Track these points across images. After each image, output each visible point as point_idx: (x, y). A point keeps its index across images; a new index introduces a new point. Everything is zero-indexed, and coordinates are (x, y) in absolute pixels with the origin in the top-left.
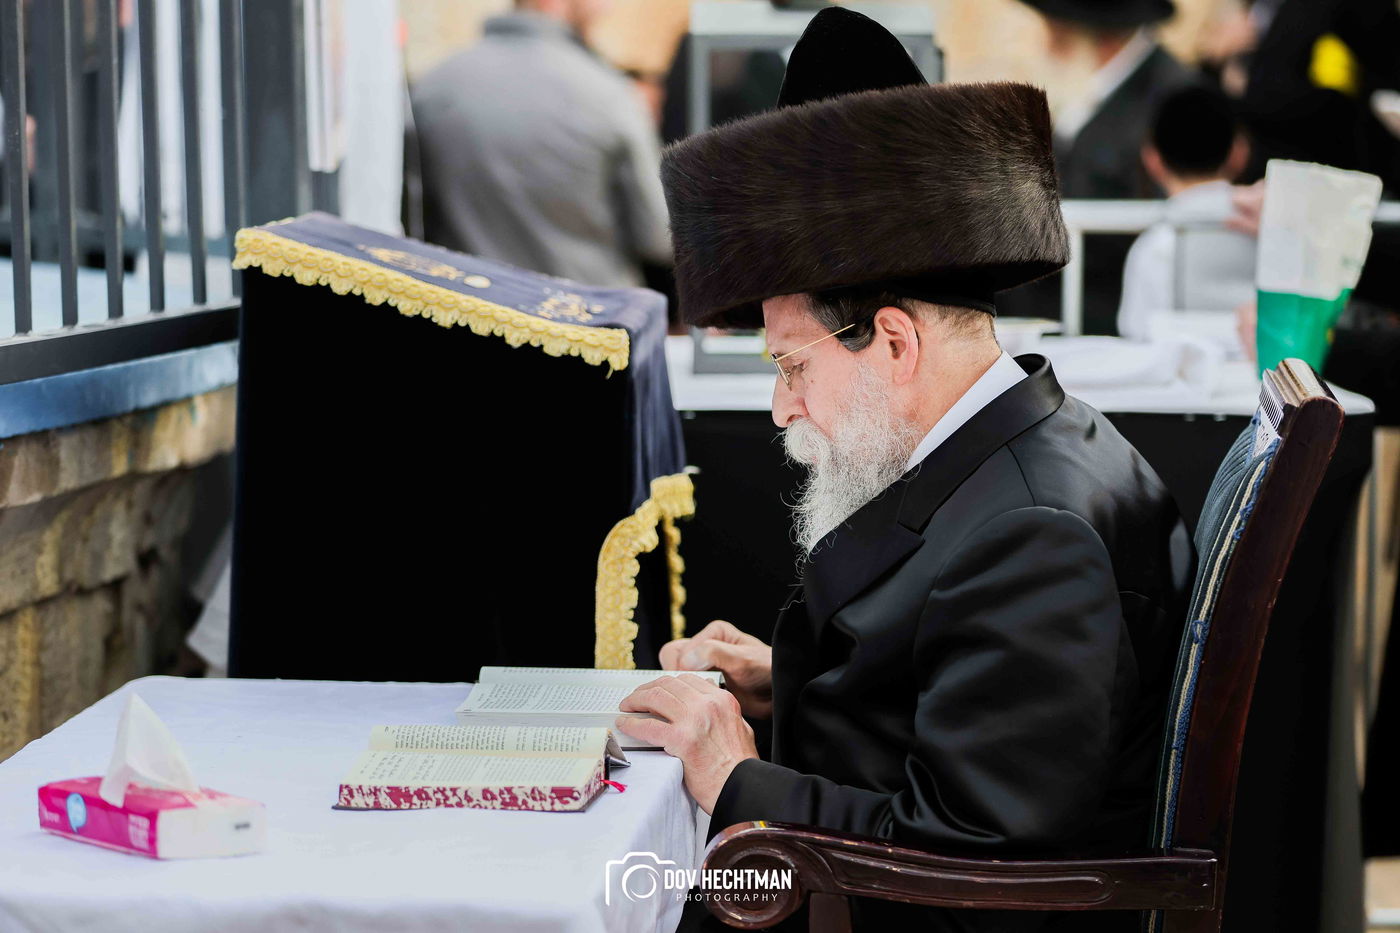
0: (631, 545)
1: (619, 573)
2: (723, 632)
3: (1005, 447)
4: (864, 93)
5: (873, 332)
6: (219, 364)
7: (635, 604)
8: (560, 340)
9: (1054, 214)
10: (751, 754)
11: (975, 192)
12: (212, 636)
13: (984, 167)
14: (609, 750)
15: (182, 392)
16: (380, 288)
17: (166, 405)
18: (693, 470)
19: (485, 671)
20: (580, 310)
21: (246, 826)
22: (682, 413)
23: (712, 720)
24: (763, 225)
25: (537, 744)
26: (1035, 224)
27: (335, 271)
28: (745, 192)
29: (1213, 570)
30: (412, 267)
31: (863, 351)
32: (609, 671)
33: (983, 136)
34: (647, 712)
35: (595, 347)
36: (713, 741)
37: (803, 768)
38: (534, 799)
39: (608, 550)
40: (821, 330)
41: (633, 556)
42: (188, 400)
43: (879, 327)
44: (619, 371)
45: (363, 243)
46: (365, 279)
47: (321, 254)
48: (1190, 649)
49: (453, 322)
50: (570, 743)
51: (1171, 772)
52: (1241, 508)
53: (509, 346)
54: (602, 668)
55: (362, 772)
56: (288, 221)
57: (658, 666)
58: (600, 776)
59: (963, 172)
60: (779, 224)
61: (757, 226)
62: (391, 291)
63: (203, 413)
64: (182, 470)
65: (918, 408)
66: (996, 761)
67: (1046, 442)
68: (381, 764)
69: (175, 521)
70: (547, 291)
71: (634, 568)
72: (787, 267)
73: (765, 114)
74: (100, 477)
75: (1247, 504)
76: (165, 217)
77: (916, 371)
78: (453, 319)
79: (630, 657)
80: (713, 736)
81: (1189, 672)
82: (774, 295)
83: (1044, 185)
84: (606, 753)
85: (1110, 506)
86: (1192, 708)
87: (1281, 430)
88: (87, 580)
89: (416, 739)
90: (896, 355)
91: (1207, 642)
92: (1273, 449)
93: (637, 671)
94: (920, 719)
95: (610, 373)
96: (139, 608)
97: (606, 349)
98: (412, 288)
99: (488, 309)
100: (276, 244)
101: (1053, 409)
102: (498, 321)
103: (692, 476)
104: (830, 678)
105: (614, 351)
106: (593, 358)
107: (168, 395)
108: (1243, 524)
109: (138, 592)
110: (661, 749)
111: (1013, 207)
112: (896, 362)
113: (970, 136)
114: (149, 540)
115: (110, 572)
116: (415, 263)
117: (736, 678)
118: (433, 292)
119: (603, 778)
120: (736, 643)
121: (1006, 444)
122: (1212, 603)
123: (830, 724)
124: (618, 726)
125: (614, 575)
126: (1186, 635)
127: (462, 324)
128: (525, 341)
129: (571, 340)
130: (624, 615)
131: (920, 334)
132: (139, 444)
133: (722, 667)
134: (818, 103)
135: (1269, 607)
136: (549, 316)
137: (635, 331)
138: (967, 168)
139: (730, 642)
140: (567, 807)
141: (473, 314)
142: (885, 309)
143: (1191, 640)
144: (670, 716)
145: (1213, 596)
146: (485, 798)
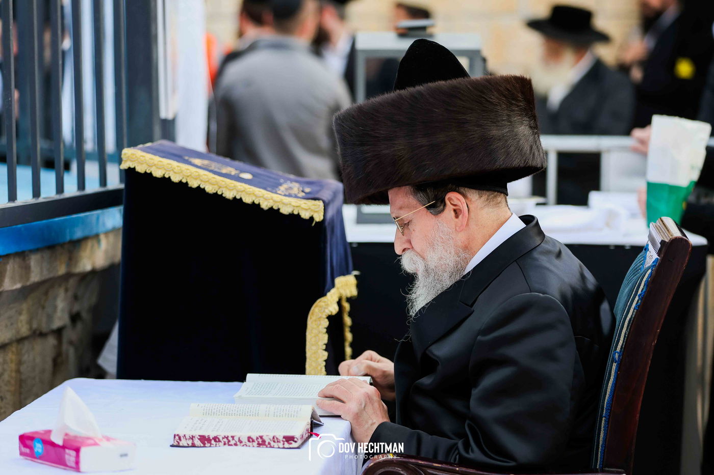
0: (324, 311)
1: (318, 326)
2: (372, 356)
3: (515, 262)
4: (437, 83)
5: (445, 205)
6: (113, 218)
7: (326, 341)
8: (288, 206)
9: (537, 142)
10: (386, 420)
11: (495, 132)
12: (109, 358)
13: (499, 119)
14: (313, 417)
15: (94, 232)
16: (196, 179)
17: (85, 239)
18: (356, 273)
19: (249, 376)
20: (299, 190)
21: (126, 455)
22: (351, 244)
23: (366, 401)
24: (387, 152)
25: (276, 414)
26: (527, 148)
27: (173, 170)
28: (377, 135)
29: (624, 325)
30: (212, 168)
31: (440, 215)
32: (313, 376)
33: (498, 103)
34: (332, 397)
35: (306, 210)
36: (366, 412)
37: (413, 426)
38: (274, 442)
39: (313, 314)
40: (418, 204)
41: (325, 317)
42: (97, 236)
43: (448, 202)
44: (319, 222)
45: (187, 156)
46: (189, 174)
47: (166, 161)
48: (612, 366)
49: (234, 196)
50: (293, 413)
51: (602, 429)
52: (638, 294)
53: (262, 209)
54: (309, 374)
55: (186, 427)
56: (149, 144)
57: (338, 374)
58: (308, 430)
59: (488, 122)
60: (395, 151)
61: (384, 152)
62: (202, 181)
63: (104, 243)
64: (94, 272)
65: (469, 244)
66: (512, 424)
67: (536, 259)
68: (196, 423)
69: (90, 298)
70: (282, 181)
71: (326, 323)
72: (399, 173)
73: (386, 94)
74: (51, 275)
75: (642, 291)
76: (86, 142)
77: (467, 225)
78: (233, 195)
79: (324, 369)
80: (366, 410)
81: (611, 377)
82: (393, 188)
83: (531, 127)
84: (311, 418)
85: (569, 293)
86: (613, 396)
87: (659, 254)
88: (45, 329)
89: (213, 411)
90: (457, 217)
91: (621, 362)
92: (655, 263)
93: (327, 376)
94: (473, 402)
95: (314, 223)
96: (71, 343)
97: (312, 210)
98: (213, 179)
99: (251, 190)
100: (142, 156)
101: (539, 242)
102: (256, 196)
103: (356, 276)
104: (426, 381)
105: (316, 212)
106: (305, 215)
107: (87, 233)
108: (640, 301)
109: (71, 335)
110: (339, 417)
111: (515, 139)
112: (457, 220)
113: (491, 103)
114: (76, 308)
115: (56, 324)
116: (214, 166)
117: (378, 380)
118: (223, 181)
119: (309, 431)
120: (378, 362)
121: (515, 261)
122: (623, 342)
123: (427, 403)
124: (318, 405)
125: (315, 326)
126: (610, 359)
127: (238, 197)
128: (270, 207)
129: (294, 206)
130: (320, 347)
131: (469, 205)
132: (72, 259)
133: (371, 374)
134: (413, 88)
135: (653, 344)
136: (283, 194)
137: (327, 201)
138: (490, 120)
139: (375, 361)
140: (291, 446)
141: (243, 193)
142: (451, 193)
143: (613, 360)
144: (344, 400)
145: (624, 339)
146: (249, 441)
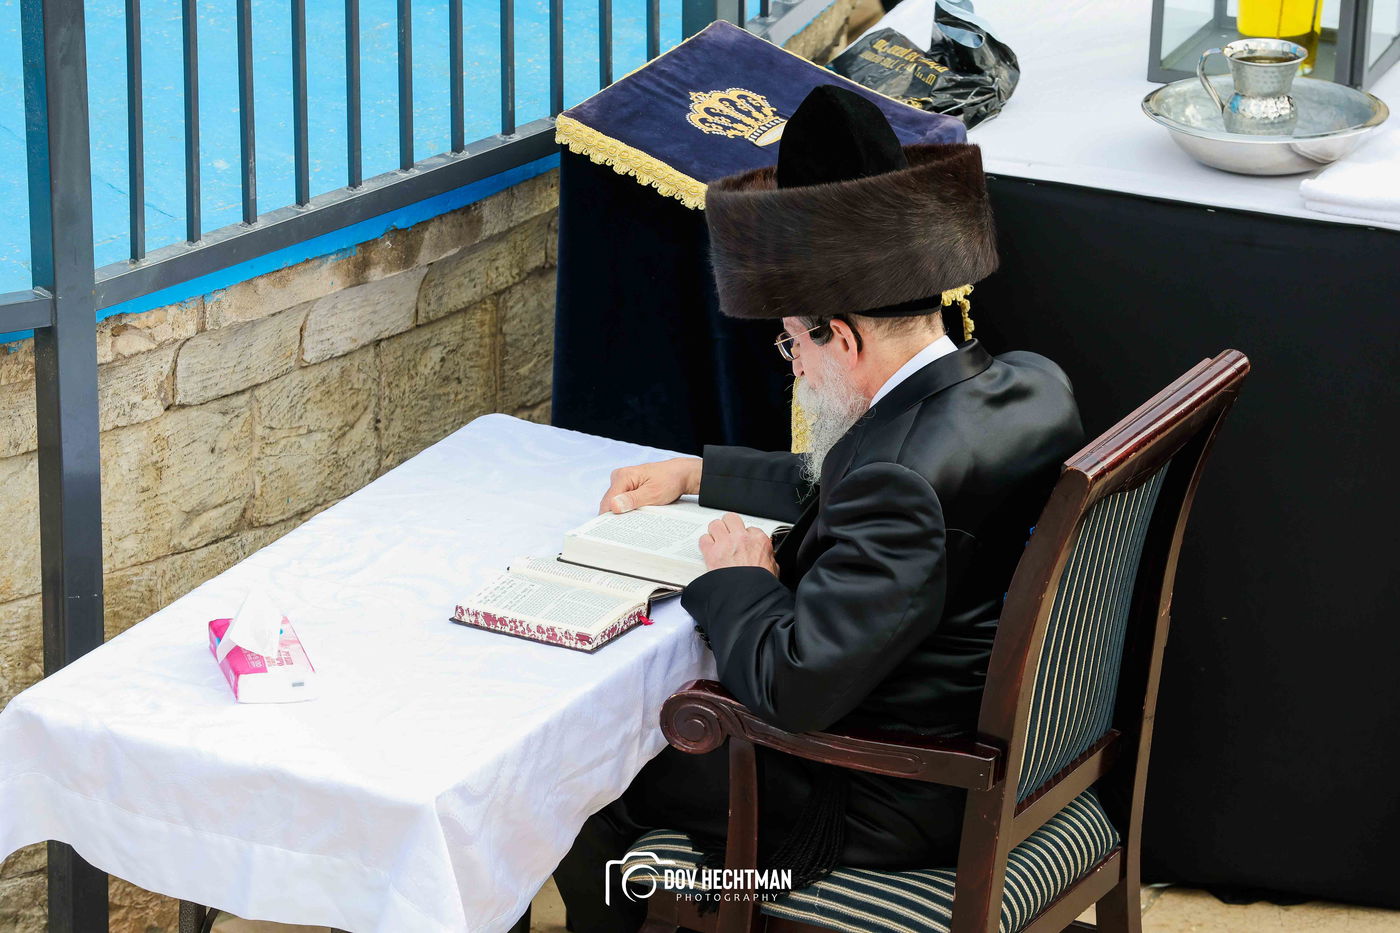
5: (831, 333)
16: (648, 174)
21: (301, 684)
31: (826, 345)
38: (566, 638)
40: (803, 326)
43: (834, 330)
58: (639, 614)
65: (867, 384)
77: (861, 361)
90: (847, 350)
101: (971, 375)
112: (847, 354)
131: (862, 337)
140: (584, 647)
142: (835, 320)
146: (538, 631)
